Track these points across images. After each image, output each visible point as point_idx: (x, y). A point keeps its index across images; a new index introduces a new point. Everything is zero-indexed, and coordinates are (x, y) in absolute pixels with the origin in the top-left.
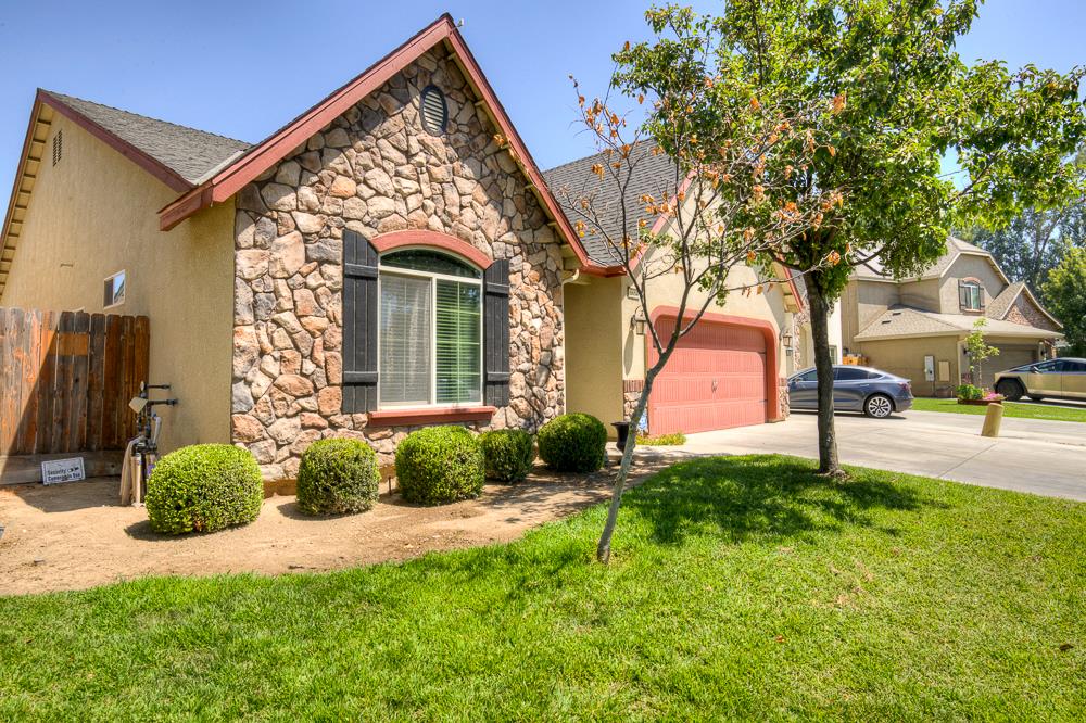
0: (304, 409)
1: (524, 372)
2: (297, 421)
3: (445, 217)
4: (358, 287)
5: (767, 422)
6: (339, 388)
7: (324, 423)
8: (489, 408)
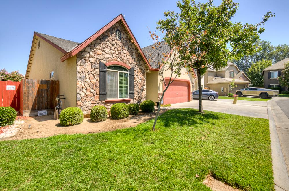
0: (92, 100)
1: (137, 91)
2: (90, 102)
3: (121, 58)
4: (102, 74)
5: (188, 101)
6: (99, 95)
7: (96, 102)
8: (130, 99)
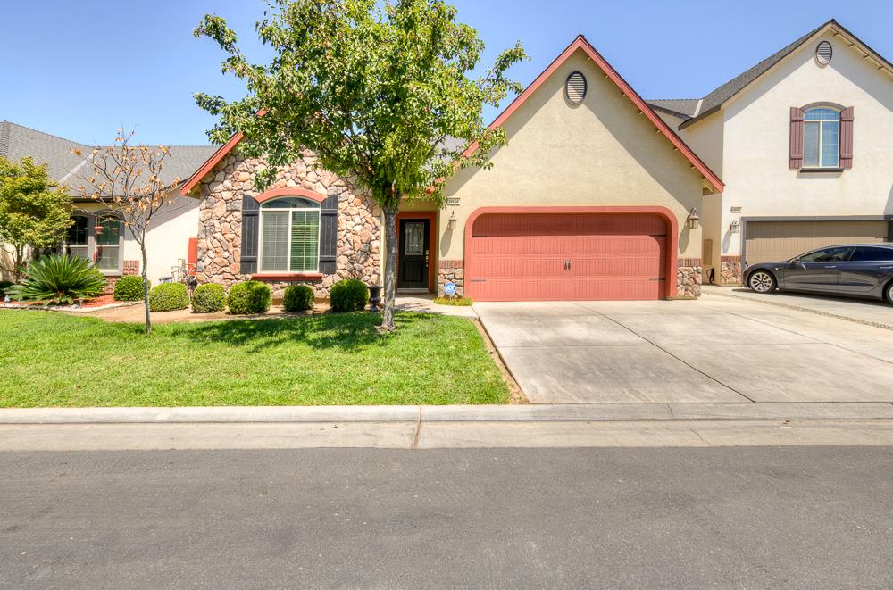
0: (224, 272)
1: (346, 256)
3: (298, 180)
6: (239, 264)
7: (232, 277)
8: (322, 274)
